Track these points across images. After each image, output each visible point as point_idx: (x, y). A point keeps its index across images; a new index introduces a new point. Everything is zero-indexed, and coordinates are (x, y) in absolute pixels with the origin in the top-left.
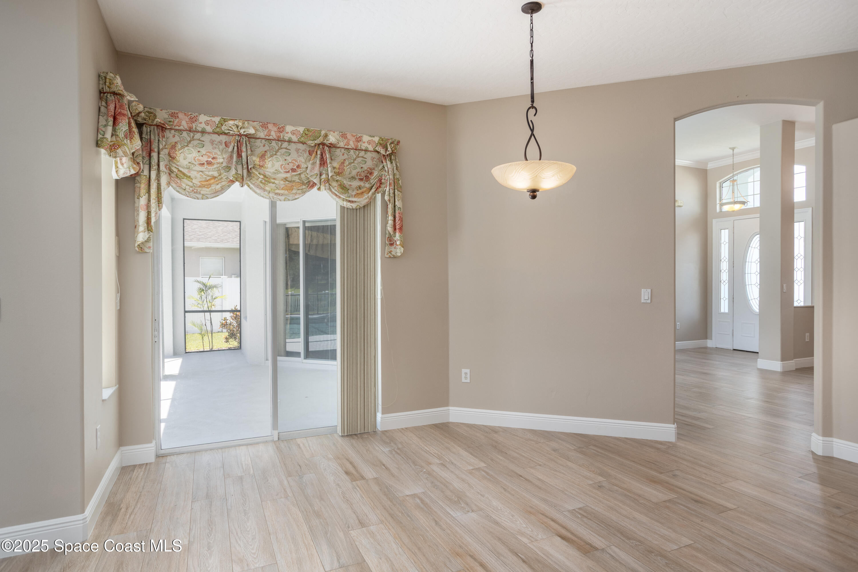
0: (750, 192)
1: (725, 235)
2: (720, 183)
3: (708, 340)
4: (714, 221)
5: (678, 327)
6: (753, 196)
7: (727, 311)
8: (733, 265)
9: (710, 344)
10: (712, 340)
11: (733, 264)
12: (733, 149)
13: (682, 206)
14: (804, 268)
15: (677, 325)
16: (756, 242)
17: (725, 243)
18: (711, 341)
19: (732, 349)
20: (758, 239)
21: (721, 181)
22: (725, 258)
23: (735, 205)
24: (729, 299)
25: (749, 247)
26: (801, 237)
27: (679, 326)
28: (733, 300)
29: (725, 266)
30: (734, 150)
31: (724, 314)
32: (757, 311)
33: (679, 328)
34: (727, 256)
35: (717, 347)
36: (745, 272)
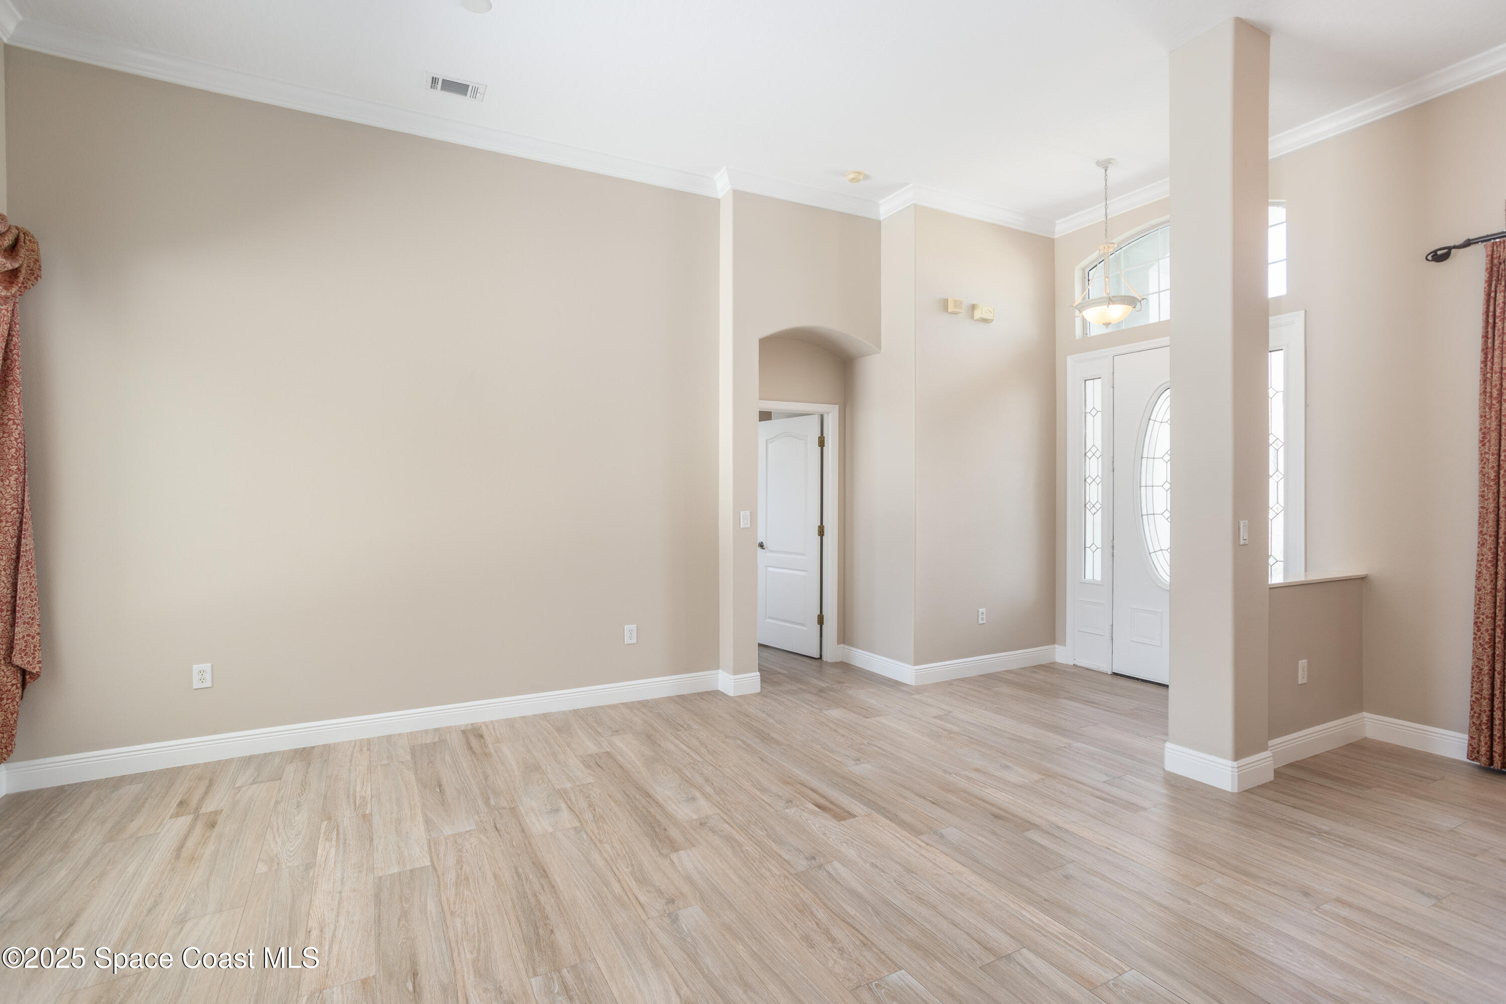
0: (1153, 288)
1: (1095, 393)
2: (1083, 270)
3: (1056, 646)
4: (1070, 360)
5: (982, 619)
6: (1158, 294)
7: (1098, 577)
8: (1113, 465)
9: (1062, 655)
10: (1065, 646)
11: (1113, 462)
12: (1105, 165)
13: (992, 321)
14: (1285, 472)
15: (980, 614)
16: (1163, 409)
17: (1094, 412)
18: (1063, 647)
19: (1109, 673)
20: (1168, 402)
21: (1084, 263)
22: (1094, 450)
23: (1110, 306)
24: (1102, 548)
25: (1149, 419)
26: (1275, 392)
27: (984, 616)
28: (1111, 551)
29: (1094, 468)
30: (1107, 167)
31: (1093, 584)
32: (1168, 579)
33: (984, 622)
34: (1099, 444)
35: (1076, 664)
36: (1140, 483)
